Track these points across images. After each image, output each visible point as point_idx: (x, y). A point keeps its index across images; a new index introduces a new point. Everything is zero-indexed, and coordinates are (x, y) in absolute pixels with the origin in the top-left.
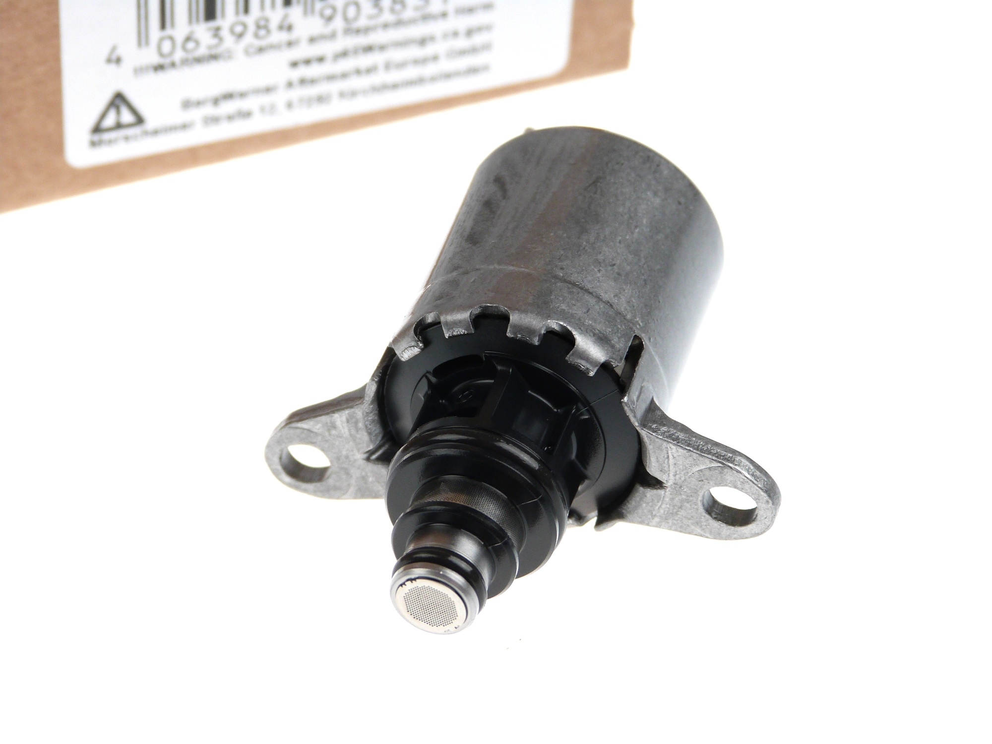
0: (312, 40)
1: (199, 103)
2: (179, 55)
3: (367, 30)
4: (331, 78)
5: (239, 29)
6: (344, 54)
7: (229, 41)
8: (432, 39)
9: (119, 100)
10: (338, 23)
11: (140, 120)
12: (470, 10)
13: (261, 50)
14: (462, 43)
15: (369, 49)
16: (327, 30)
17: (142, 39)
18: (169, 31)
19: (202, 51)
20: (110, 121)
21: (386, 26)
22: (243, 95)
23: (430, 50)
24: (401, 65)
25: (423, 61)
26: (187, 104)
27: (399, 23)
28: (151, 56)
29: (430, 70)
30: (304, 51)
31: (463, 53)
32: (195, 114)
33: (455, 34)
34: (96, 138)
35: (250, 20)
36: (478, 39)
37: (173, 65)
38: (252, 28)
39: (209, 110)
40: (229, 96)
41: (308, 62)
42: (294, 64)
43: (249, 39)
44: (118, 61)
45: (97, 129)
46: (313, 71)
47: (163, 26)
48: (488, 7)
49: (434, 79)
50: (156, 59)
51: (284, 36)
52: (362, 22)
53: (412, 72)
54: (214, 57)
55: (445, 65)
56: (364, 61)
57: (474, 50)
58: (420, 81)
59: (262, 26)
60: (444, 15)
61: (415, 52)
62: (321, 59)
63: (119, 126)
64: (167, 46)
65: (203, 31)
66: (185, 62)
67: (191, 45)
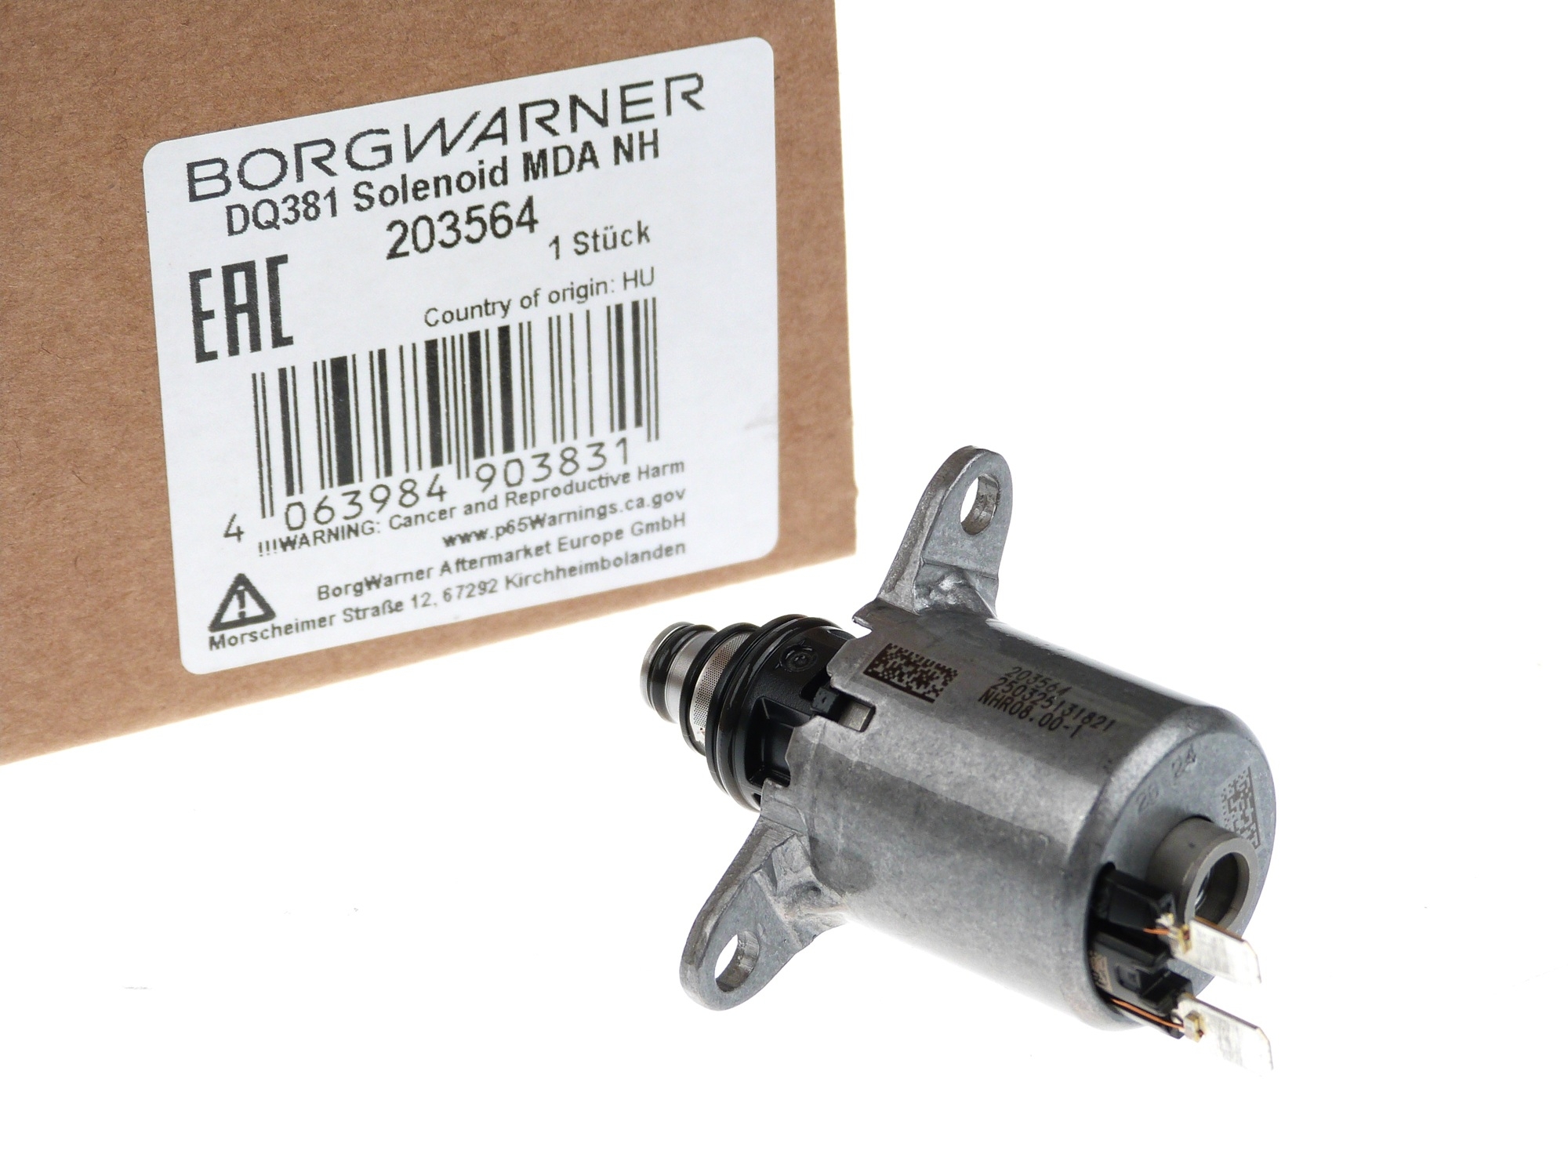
0: (469, 509)
1: (338, 592)
2: (311, 527)
3: (534, 497)
4: (495, 559)
5: (380, 494)
6: (508, 528)
7: (370, 508)
8: (614, 509)
9: (242, 586)
10: (499, 488)
11: (268, 614)
12: (657, 471)
13: (408, 523)
14: (649, 515)
15: (538, 521)
16: (486, 497)
17: (266, 507)
18: (297, 497)
19: (338, 522)
20: (232, 614)
21: (556, 491)
22: (390, 581)
23: (611, 523)
24: (578, 544)
25: (604, 538)
26: (323, 593)
27: (571, 488)
28: (277, 529)
29: (613, 550)
30: (460, 524)
31: (650, 527)
32: (334, 606)
33: (641, 503)
34: (217, 635)
35: (393, 482)
36: (668, 510)
37: (305, 540)
38: (396, 493)
39: (349, 600)
40: (373, 582)
41: (465, 538)
42: (450, 541)
43: (393, 506)
44: (239, 534)
45: (217, 624)
46: (473, 550)
47: (290, 491)
48: (677, 466)
49: (618, 562)
50: (284, 534)
51: (435, 504)
52: (527, 487)
53: (591, 553)
54: (353, 531)
55: (632, 544)
56: (534, 537)
57: (664, 524)
58: (601, 565)
59: (408, 490)
60: (626, 476)
61: (593, 526)
62: (481, 535)
63: (243, 621)
64: (296, 515)
65: (337, 496)
66: (318, 537)
67: (324, 515)
